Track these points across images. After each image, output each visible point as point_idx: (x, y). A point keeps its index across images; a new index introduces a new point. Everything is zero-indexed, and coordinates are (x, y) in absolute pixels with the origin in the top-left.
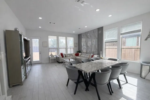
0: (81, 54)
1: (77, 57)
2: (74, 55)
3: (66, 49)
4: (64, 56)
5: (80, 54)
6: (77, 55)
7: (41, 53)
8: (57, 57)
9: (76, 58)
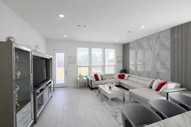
0: (129, 76)
1: (122, 81)
2: (116, 77)
3: (103, 67)
4: (100, 78)
5: (126, 75)
6: (121, 77)
7: (66, 72)
8: (88, 80)
9: (120, 83)
